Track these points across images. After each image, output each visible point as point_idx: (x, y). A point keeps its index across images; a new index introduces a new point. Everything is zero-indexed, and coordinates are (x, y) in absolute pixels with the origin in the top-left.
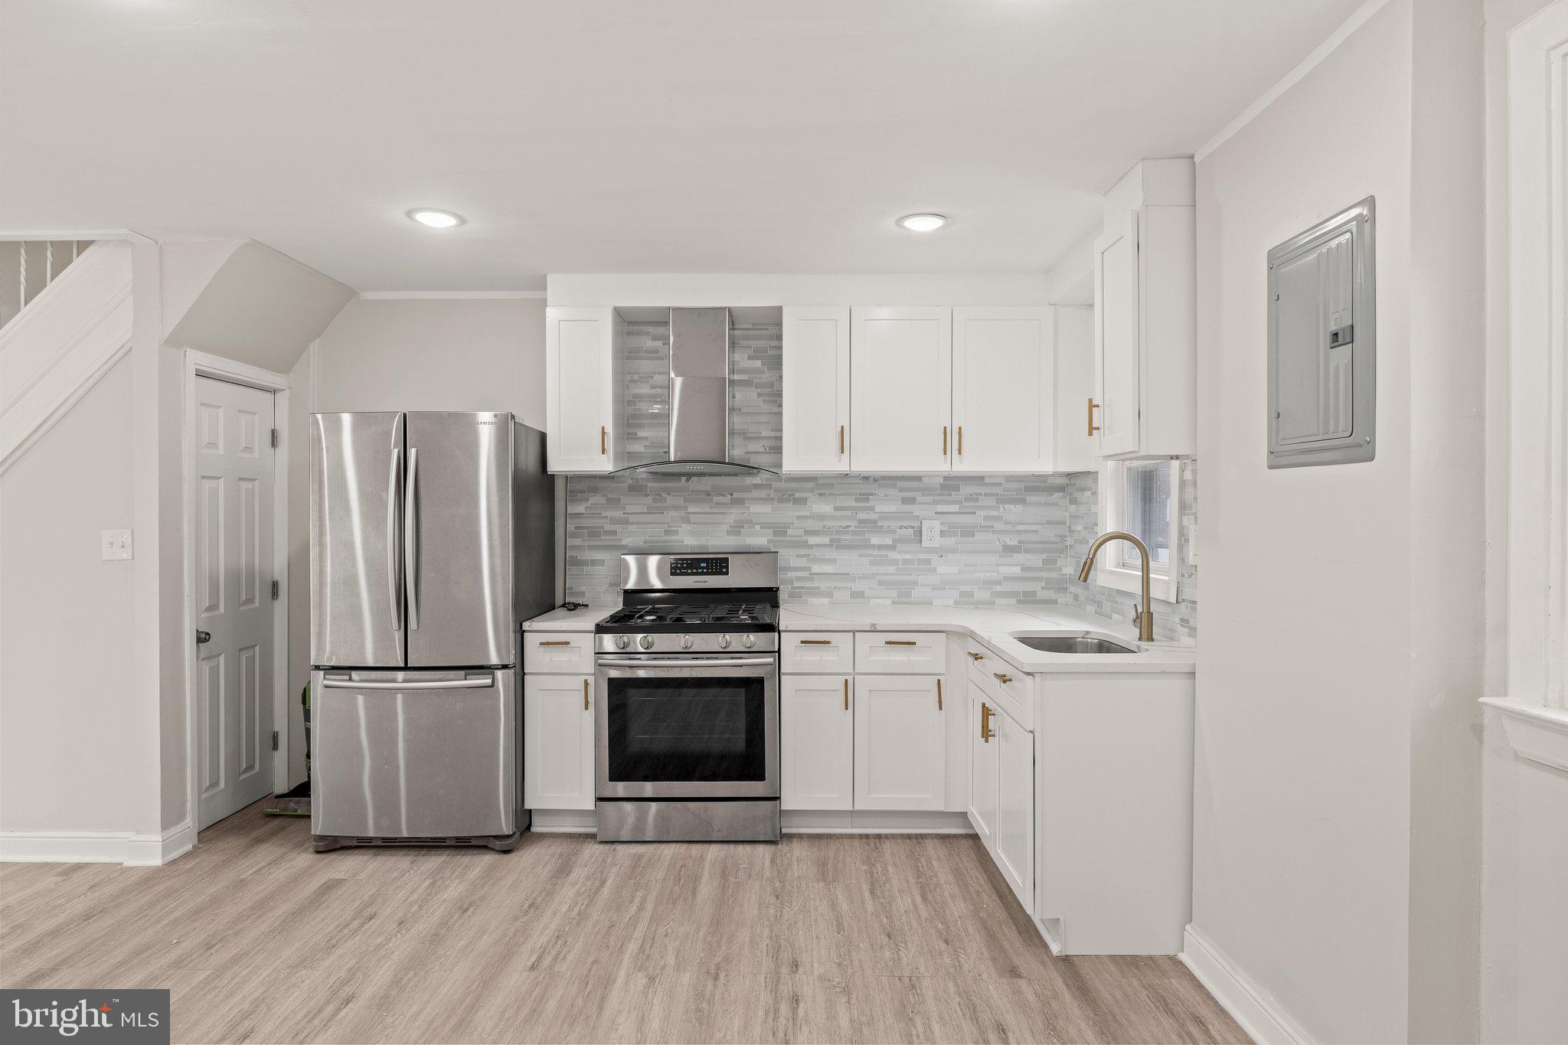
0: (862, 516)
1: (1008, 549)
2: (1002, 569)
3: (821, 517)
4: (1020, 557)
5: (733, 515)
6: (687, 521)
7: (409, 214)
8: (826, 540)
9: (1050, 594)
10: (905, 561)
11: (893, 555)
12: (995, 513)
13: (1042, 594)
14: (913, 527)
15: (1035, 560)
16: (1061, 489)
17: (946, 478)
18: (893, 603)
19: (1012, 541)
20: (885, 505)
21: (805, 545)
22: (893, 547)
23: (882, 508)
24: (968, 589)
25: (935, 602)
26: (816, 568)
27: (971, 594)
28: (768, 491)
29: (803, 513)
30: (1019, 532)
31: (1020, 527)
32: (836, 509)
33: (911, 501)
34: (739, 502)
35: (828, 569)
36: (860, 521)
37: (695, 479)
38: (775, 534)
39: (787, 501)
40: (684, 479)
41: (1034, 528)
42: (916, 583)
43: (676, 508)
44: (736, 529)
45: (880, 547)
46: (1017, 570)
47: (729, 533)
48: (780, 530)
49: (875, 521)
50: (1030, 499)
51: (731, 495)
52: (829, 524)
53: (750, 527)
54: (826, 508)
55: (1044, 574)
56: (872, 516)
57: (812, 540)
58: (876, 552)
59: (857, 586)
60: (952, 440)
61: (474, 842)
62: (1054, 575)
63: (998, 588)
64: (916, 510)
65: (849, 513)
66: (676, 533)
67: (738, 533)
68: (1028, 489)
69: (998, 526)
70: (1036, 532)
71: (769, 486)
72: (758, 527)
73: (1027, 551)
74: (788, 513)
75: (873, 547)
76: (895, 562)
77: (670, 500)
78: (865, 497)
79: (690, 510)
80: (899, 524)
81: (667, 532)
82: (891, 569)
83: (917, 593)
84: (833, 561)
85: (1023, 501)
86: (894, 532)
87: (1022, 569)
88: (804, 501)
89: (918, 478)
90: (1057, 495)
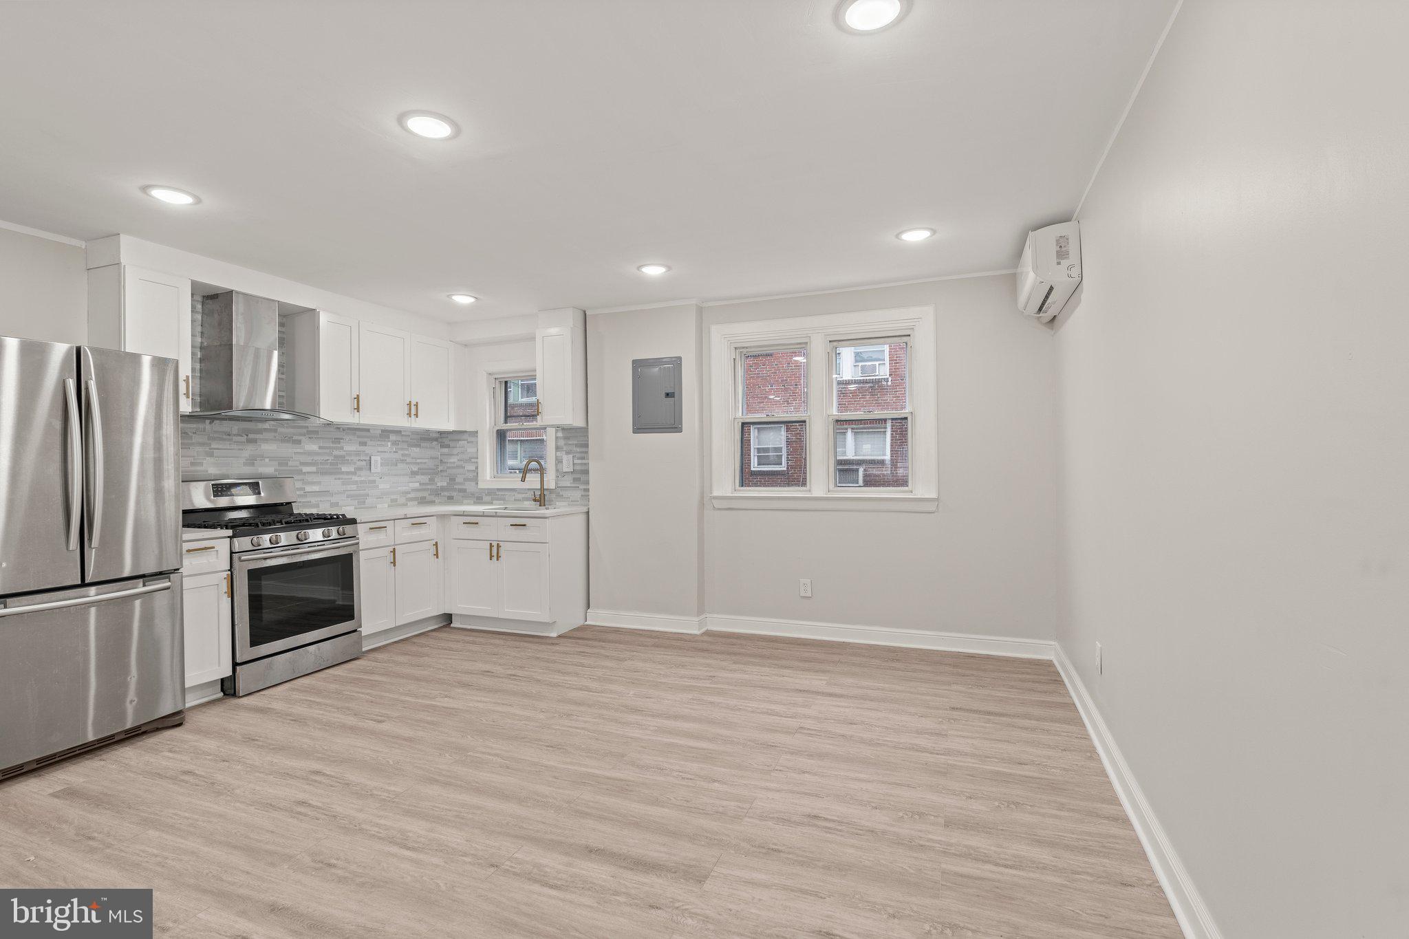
0: (336, 453)
1: (414, 473)
2: (411, 485)
3: (310, 453)
4: (418, 477)
5: (249, 451)
6: (211, 455)
7: (145, 189)
8: (314, 469)
9: (432, 498)
10: (362, 482)
11: (355, 478)
12: (407, 452)
13: (429, 498)
14: (365, 461)
15: (425, 479)
16: (436, 440)
17: (383, 431)
18: (356, 508)
19: (415, 469)
20: (350, 447)
21: (300, 472)
22: (354, 473)
23: (348, 448)
24: (394, 497)
25: (379, 506)
26: (308, 489)
27: (396, 500)
28: (273, 434)
29: (299, 450)
30: (418, 463)
31: (418, 461)
32: (320, 448)
33: (364, 444)
34: (254, 441)
35: (316, 488)
36: (336, 457)
37: (217, 422)
38: (280, 464)
39: (288, 441)
40: (208, 421)
41: (424, 461)
42: (368, 495)
43: (202, 444)
44: (251, 461)
45: (348, 473)
46: (417, 485)
47: (245, 464)
48: (283, 462)
49: (343, 457)
50: (423, 444)
51: (247, 435)
52: (316, 458)
53: (261, 460)
54: (314, 447)
55: (429, 487)
56: (342, 453)
57: (305, 469)
58: (345, 477)
59: (334, 500)
60: (413, 409)
61: (143, 729)
62: (433, 487)
63: (409, 496)
64: (367, 449)
65: (328, 451)
66: (201, 464)
67: (253, 464)
68: (421, 439)
69: (409, 460)
70: (425, 463)
71: (275, 431)
72: (267, 460)
73: (422, 474)
74: (286, 450)
75: (343, 473)
76: (356, 483)
77: (196, 439)
78: (337, 440)
79: (212, 446)
80: (358, 458)
81: (192, 464)
82: (354, 487)
83: (369, 501)
84: (319, 483)
85: (419, 446)
86: (355, 463)
87: (420, 484)
88: (299, 442)
89: (368, 430)
90: (435, 443)
